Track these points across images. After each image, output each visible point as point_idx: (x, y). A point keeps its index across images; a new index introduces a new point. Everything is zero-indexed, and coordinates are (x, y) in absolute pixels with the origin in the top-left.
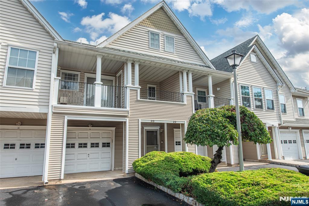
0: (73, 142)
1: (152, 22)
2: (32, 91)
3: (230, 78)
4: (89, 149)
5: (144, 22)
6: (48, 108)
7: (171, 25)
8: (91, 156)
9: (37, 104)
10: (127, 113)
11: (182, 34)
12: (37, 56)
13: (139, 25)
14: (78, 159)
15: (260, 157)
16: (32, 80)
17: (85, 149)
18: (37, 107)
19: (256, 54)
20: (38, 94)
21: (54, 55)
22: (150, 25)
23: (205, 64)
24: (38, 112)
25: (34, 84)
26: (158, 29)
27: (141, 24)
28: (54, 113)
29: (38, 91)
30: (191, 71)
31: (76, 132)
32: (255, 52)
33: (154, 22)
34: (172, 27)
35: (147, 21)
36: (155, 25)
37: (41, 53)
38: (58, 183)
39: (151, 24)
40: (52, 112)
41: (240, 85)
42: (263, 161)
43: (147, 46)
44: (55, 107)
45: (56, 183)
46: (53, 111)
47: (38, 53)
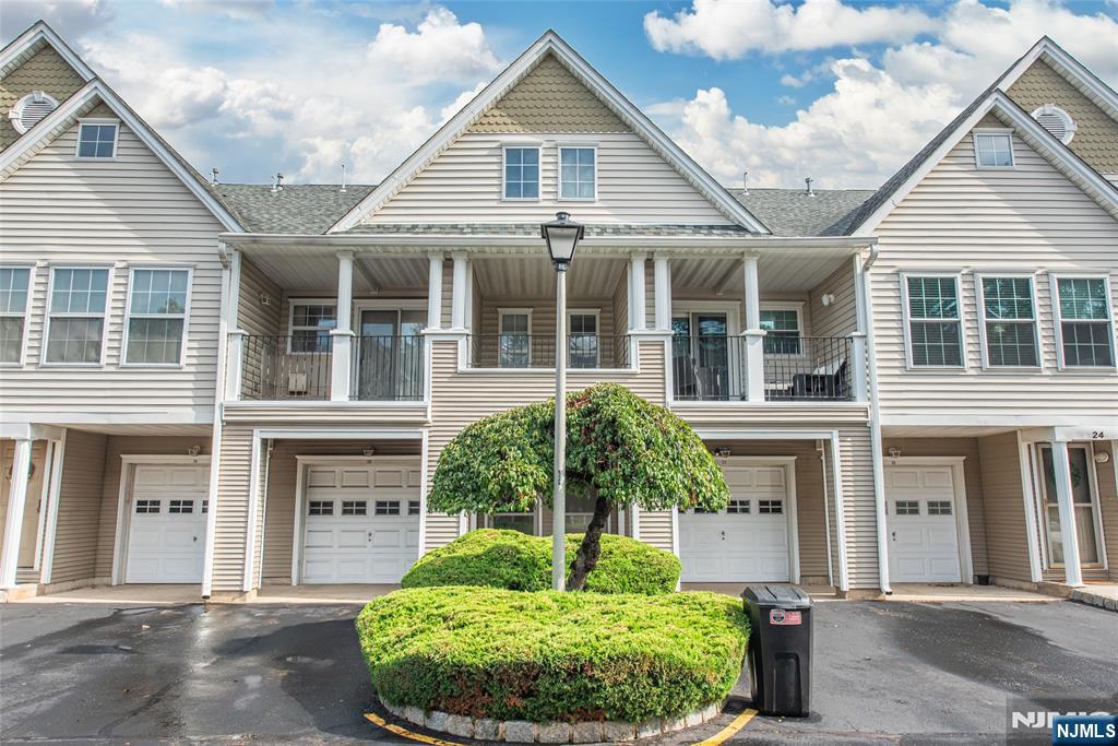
0: (327, 498)
1: (512, 112)
2: (179, 370)
3: (854, 255)
4: (370, 519)
5: (485, 121)
6: (213, 412)
7: (585, 104)
8: (378, 538)
9: (190, 402)
10: (422, 414)
11: (627, 128)
12: (190, 280)
13: (470, 133)
14: (340, 547)
15: (1044, 572)
16: (179, 344)
17: (360, 518)
18: (190, 410)
19: (1012, 130)
20: (192, 377)
21: (228, 272)
22: (505, 127)
23: (728, 218)
24: (193, 422)
25: (184, 352)
26: (534, 132)
27: (473, 129)
28: (229, 423)
29: (193, 369)
30: (663, 254)
31: (336, 469)
32: (1005, 124)
33: (520, 112)
34: (589, 112)
35: (496, 112)
36: (524, 120)
37: (199, 273)
38: (238, 601)
39: (508, 121)
40: (222, 421)
41: (906, 275)
42: (1050, 591)
43: (495, 197)
44: (228, 409)
45: (233, 599)
46: (224, 418)
47: (191, 273)
